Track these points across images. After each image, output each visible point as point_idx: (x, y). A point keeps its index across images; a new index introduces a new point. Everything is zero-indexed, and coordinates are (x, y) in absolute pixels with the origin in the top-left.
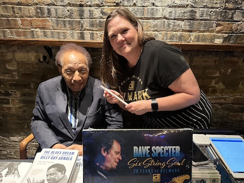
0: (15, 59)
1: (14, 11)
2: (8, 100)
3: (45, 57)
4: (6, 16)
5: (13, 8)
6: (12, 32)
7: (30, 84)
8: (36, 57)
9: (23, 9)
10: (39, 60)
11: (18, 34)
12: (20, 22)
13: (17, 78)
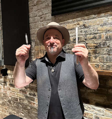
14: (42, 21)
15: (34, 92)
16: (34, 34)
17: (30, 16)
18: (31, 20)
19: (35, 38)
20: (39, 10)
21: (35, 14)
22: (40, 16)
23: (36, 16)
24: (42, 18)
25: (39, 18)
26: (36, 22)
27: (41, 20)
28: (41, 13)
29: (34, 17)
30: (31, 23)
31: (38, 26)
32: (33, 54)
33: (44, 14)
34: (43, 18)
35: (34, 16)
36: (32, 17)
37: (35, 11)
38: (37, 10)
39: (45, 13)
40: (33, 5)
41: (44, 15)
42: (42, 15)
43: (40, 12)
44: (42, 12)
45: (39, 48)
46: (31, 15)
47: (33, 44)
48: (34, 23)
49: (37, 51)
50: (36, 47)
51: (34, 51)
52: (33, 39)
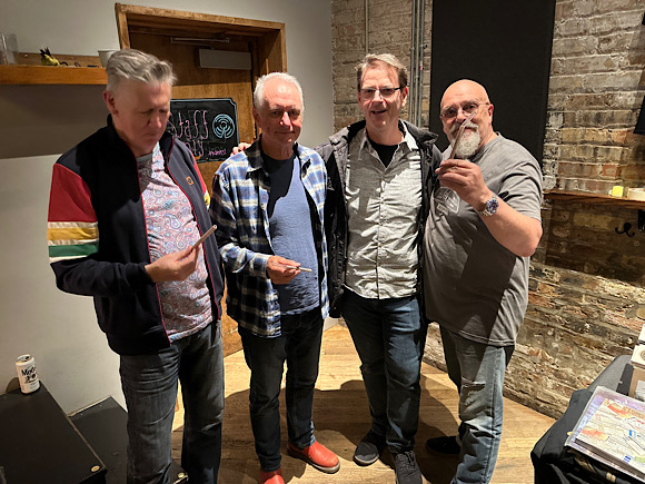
0: (572, 223)
1: (595, 154)
2: (537, 282)
3: (627, 226)
4: (580, 160)
5: (596, 149)
6: (580, 183)
7: (583, 265)
8: (610, 224)
9: (612, 151)
10: (616, 229)
11: (590, 186)
12: (600, 169)
13: (564, 251)
14: (610, 52)
15: (539, 265)
16: (564, 89)
17: (557, 31)
18: (559, 44)
19: (564, 104)
20: (598, 12)
21: (582, 27)
22: (602, 34)
23: (581, 34)
24: (609, 40)
25: (597, 40)
26: (577, 54)
27: (604, 46)
28: (605, 26)
29: (576, 35)
30: (558, 55)
31: (586, 67)
32: (548, 152)
33: (620, 29)
34: (613, 43)
35: (574, 32)
36: (566, 36)
37: (582, 16)
38: (592, 14)
39: (622, 26)
41: (619, 32)
42: (611, 31)
43: (605, 22)
44: (615, 23)
45: (579, 136)
46: (561, 26)
47: (554, 123)
48: (570, 54)
49: (569, 143)
50: (568, 133)
51: (555, 144)
52: (555, 105)
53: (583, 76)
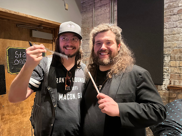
16: (170, 47)
17: (165, 27)
18: (166, 31)
19: (170, 52)
20: (181, 20)
21: (175, 25)
23: (175, 27)
26: (174, 34)
29: (173, 28)
30: (166, 35)
31: (178, 39)
32: (165, 70)
36: (169, 28)
37: (175, 21)
38: (179, 20)
40: (171, 14)
45: (178, 64)
46: (166, 25)
47: (167, 59)
48: (171, 35)
49: (174, 67)
50: (173, 63)
51: (168, 67)
52: (167, 53)
53: (177, 42)
